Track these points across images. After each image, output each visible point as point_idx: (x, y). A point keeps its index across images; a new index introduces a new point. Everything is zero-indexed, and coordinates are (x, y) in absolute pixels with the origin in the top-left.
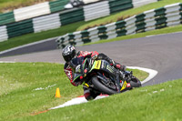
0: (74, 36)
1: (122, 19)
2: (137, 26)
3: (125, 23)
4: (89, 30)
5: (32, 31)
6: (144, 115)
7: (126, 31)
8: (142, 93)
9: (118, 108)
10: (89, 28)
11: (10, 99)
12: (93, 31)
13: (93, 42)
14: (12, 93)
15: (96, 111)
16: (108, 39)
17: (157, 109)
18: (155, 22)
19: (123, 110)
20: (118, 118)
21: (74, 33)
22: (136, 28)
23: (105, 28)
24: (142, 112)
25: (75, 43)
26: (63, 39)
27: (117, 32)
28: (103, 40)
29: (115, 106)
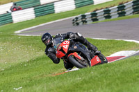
0: (85, 16)
1: (122, 4)
2: (133, 9)
3: (124, 6)
4: (97, 12)
5: (54, 12)
7: (125, 13)
9: (119, 71)
10: (97, 10)
11: (36, 64)
12: (100, 13)
13: (100, 20)
14: (38, 59)
15: (102, 73)
16: (112, 18)
19: (122, 73)
20: (119, 79)
21: (86, 14)
22: (133, 11)
23: (110, 11)
24: (137, 74)
25: (86, 22)
26: (77, 18)
27: (119, 14)
28: (108, 20)
29: (116, 70)
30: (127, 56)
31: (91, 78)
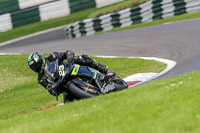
0: (84, 24)
1: (137, 4)
2: (154, 12)
3: (140, 9)
4: (101, 18)
5: (39, 19)
6: (161, 111)
7: (141, 18)
8: (159, 87)
9: (132, 103)
10: (101, 15)
11: (15, 95)
12: (106, 19)
14: (17, 88)
15: (108, 107)
17: (175, 104)
18: (174, 8)
20: (132, 114)
21: (85, 21)
22: (152, 15)
24: (158, 107)
26: (72, 27)
28: (116, 28)
29: (128, 101)
30: (144, 80)
31: (93, 114)
